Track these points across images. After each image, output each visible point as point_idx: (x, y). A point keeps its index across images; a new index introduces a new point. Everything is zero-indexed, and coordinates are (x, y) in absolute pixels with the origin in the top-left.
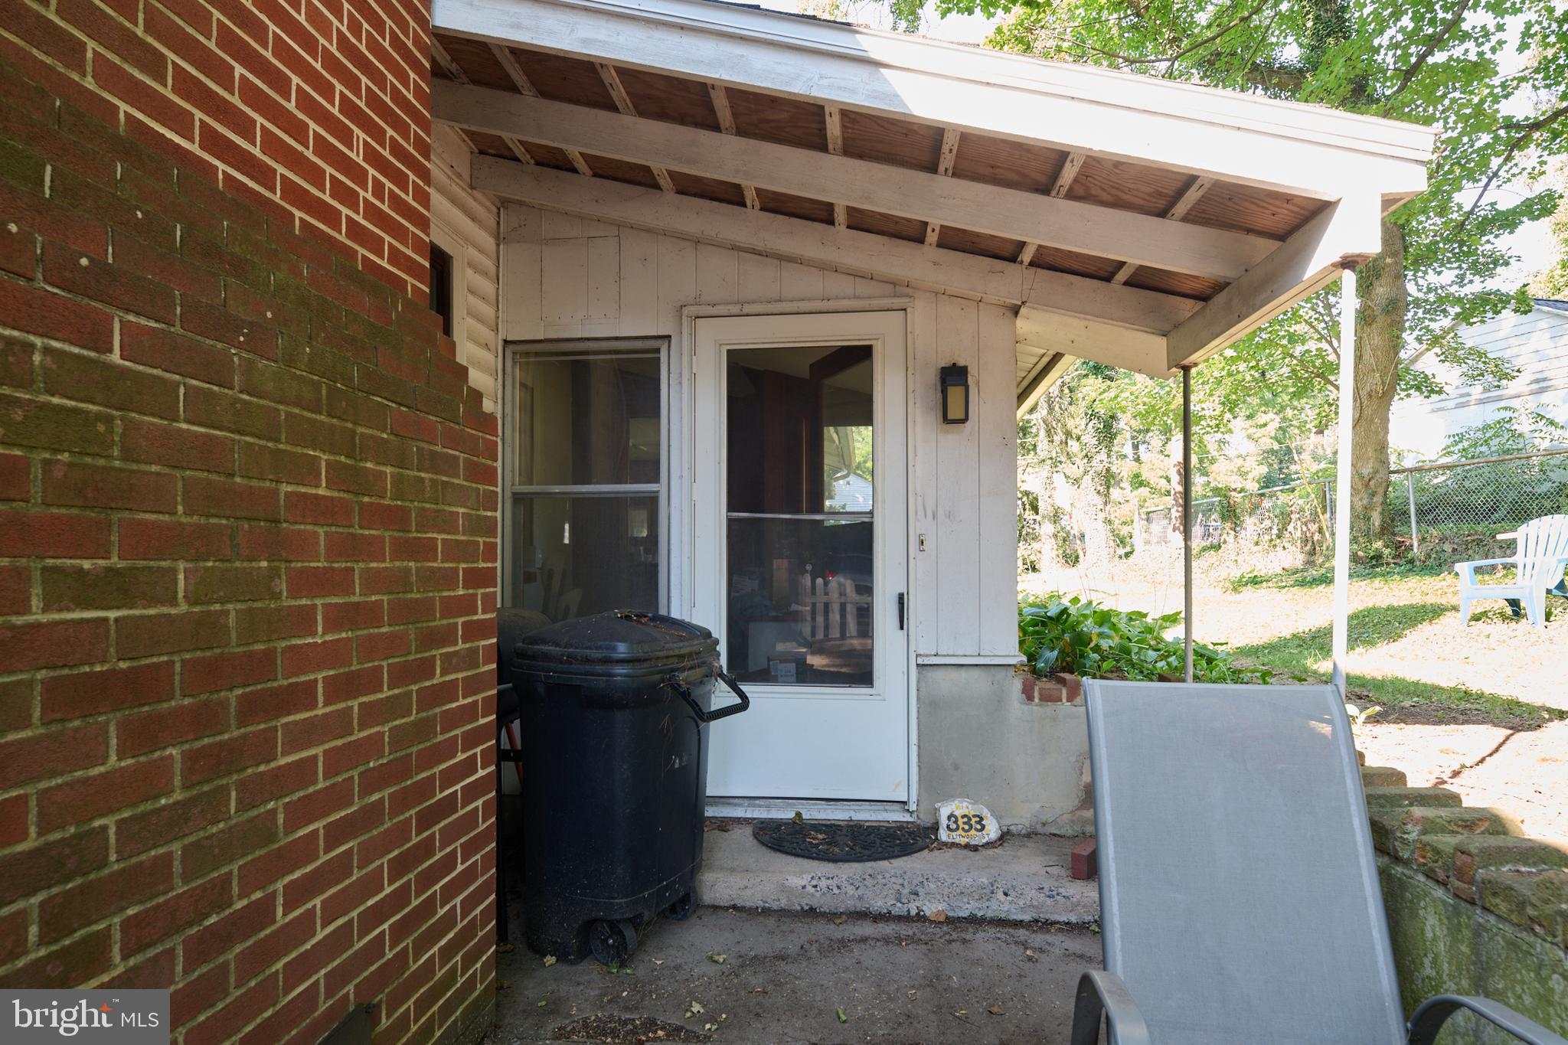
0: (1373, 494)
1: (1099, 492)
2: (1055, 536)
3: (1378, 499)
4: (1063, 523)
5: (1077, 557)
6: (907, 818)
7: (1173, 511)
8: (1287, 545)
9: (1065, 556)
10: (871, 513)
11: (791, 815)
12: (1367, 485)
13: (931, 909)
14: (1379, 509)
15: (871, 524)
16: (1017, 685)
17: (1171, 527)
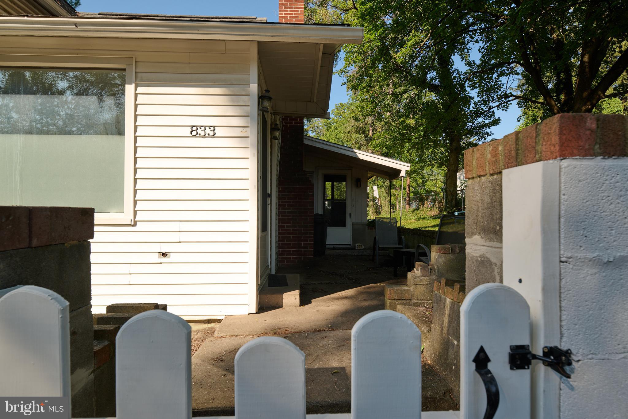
0: (453, 196)
1: (386, 193)
2: (373, 206)
3: (454, 197)
4: (376, 202)
5: (380, 212)
6: (350, 247)
7: (407, 199)
8: (435, 209)
9: (376, 212)
10: (346, 200)
11: (333, 247)
12: (452, 193)
13: (356, 254)
14: (454, 200)
15: (345, 203)
16: (367, 227)
17: (406, 204)
